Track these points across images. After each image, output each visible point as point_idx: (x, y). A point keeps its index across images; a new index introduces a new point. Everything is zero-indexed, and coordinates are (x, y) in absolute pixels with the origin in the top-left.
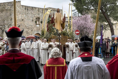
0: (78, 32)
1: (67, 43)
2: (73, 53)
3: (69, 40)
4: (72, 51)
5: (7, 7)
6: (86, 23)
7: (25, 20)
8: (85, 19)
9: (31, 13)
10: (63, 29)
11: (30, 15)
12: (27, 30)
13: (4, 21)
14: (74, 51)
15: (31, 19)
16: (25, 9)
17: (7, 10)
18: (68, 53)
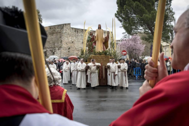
0: (125, 53)
1: (108, 64)
2: (115, 75)
3: (110, 60)
4: (114, 73)
5: (57, 30)
6: (136, 44)
7: (75, 42)
8: (135, 40)
9: (81, 35)
10: (107, 48)
11: (80, 38)
12: (77, 52)
13: (54, 43)
14: (116, 73)
15: (81, 41)
16: (75, 31)
17: (57, 33)
18: (109, 75)
